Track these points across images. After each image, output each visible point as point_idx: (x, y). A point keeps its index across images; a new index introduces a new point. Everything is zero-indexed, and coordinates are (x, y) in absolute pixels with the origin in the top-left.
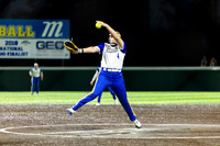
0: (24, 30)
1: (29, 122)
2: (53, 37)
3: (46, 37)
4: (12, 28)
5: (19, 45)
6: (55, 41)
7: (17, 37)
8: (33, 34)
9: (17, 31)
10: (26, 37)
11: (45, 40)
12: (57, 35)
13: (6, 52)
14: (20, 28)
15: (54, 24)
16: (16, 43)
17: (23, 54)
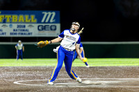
0: (30, 17)
1: (34, 77)
2: (49, 22)
3: (44, 22)
4: (21, 16)
5: (27, 28)
6: (50, 25)
7: (25, 22)
8: (35, 21)
9: (25, 18)
10: (31, 22)
11: (44, 25)
12: (51, 21)
13: (18, 32)
14: (27, 17)
15: (50, 13)
16: (24, 26)
17: (29, 34)
